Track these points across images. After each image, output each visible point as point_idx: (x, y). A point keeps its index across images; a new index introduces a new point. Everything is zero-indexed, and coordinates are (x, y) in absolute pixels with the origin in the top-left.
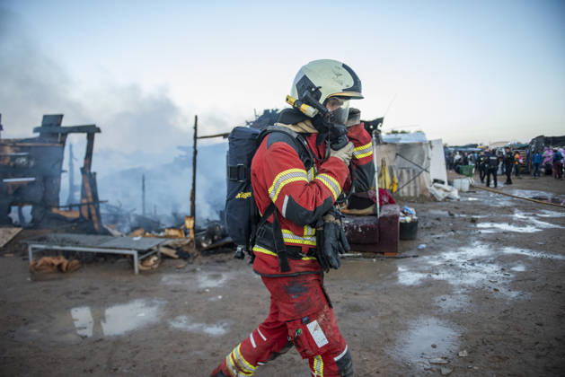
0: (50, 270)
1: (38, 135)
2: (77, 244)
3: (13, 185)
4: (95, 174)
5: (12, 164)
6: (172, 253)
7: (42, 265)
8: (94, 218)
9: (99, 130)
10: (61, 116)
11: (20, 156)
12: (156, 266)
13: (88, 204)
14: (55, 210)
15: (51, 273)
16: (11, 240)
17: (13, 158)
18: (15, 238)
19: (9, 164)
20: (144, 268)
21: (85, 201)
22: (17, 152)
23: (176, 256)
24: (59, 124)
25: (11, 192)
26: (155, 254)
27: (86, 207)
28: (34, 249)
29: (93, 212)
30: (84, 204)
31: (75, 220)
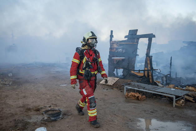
0: (133, 98)
1: (126, 39)
2: (144, 88)
3: (116, 60)
4: (152, 57)
5: (116, 51)
6: (191, 99)
7: (130, 96)
8: (150, 77)
9: (154, 36)
10: (137, 30)
11: (119, 48)
12: (183, 104)
13: (148, 70)
14: (132, 72)
15: (134, 99)
16: (115, 83)
17: (117, 49)
18: (116, 82)
19: (115, 51)
20: (178, 105)
21: (146, 69)
22: (118, 46)
23: (194, 101)
24: (136, 34)
25: (115, 62)
26: (182, 98)
27: (147, 71)
28: (126, 88)
29: (150, 74)
30: (146, 70)
31: (141, 77)
